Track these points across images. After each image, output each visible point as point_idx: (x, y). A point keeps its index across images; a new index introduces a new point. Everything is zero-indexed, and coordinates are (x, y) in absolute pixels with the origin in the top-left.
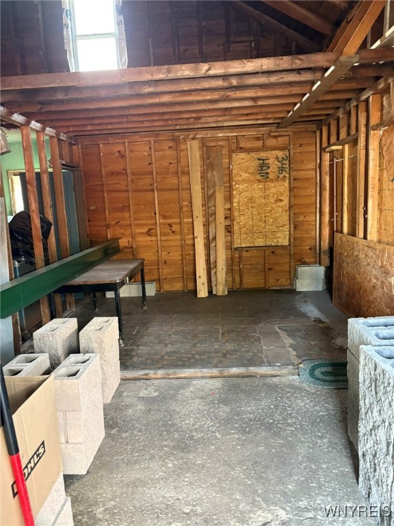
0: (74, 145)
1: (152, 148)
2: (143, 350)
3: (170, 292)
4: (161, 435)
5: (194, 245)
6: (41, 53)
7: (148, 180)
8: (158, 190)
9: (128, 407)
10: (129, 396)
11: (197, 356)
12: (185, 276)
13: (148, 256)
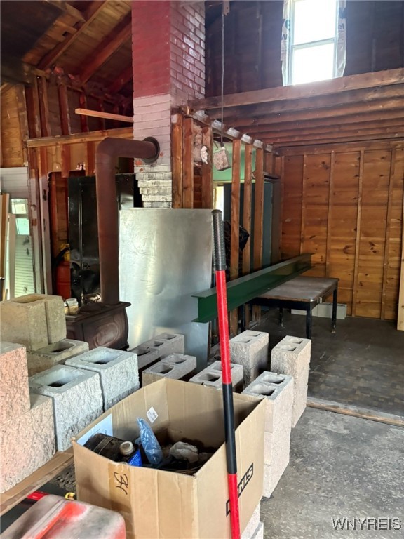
0: (278, 156)
1: (362, 159)
2: (331, 378)
3: (363, 318)
4: (352, 481)
5: (399, 269)
6: (257, 67)
7: (352, 194)
8: (362, 205)
9: (314, 437)
10: (316, 426)
11: (397, 400)
12: (383, 303)
13: (343, 275)
